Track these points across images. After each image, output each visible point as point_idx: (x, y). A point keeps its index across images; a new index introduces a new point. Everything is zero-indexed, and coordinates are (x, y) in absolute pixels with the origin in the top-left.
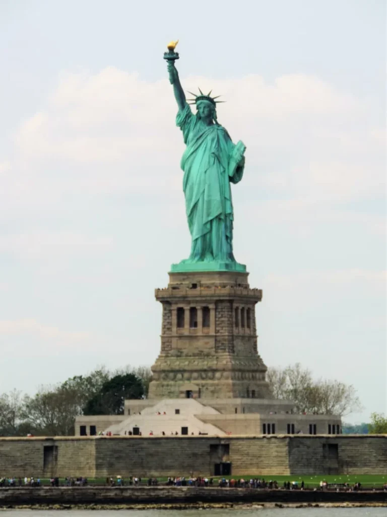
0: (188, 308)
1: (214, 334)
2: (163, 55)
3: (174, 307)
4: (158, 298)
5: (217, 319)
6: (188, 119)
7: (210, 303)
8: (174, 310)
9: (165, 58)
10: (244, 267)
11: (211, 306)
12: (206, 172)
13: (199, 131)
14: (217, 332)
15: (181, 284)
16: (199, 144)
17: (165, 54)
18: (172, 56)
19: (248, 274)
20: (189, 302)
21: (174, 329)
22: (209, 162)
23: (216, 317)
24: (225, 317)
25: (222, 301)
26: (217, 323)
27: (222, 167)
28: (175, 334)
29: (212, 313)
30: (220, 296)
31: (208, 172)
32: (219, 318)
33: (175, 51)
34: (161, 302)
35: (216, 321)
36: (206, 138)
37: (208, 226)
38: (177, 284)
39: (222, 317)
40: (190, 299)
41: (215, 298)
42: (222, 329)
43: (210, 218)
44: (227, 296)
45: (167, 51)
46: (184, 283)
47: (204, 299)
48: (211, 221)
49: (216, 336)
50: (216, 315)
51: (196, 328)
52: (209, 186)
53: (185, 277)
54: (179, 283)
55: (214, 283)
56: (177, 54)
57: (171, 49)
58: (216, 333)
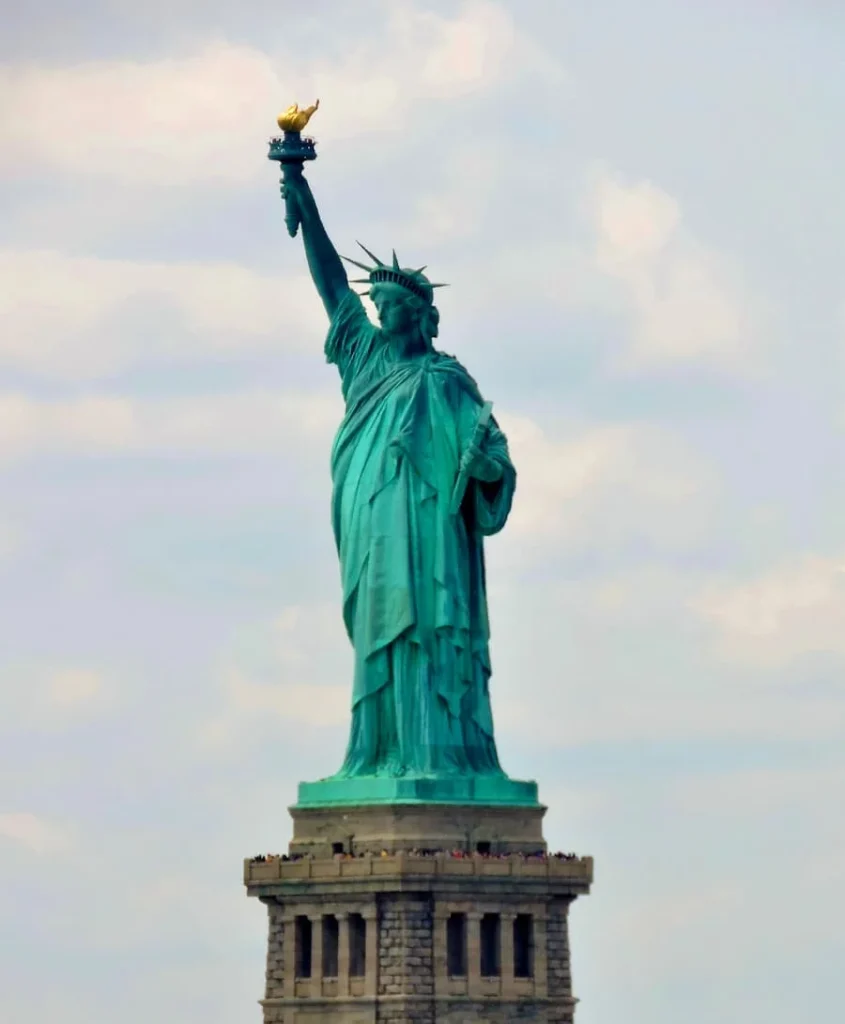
0: (319, 917)
1: (372, 997)
2: (269, 147)
3: (290, 914)
4: (253, 887)
5: (383, 951)
6: (347, 341)
7: (365, 902)
8: (289, 923)
9: (273, 157)
10: (530, 788)
11: (368, 912)
12: (372, 501)
13: (371, 378)
14: (381, 989)
15: (312, 844)
16: (362, 417)
17: (275, 144)
18: (293, 150)
19: (542, 810)
20: (320, 900)
21: (289, 982)
22: (383, 470)
23: (379, 945)
24: (400, 945)
25: (393, 896)
26: (384, 962)
27: (423, 487)
28: (290, 998)
29: (371, 933)
30: (381, 881)
31: (377, 501)
32: (387, 948)
33: (305, 134)
34: (263, 898)
35: (379, 957)
36: (383, 398)
37: (381, 665)
38: (302, 844)
39: (393, 945)
40: (319, 890)
41: (374, 888)
42: (393, 983)
43: (382, 643)
44: (395, 881)
45: (281, 135)
46: (317, 840)
47: (348, 889)
48: (390, 648)
49: (377, 1003)
50: (379, 937)
51: (335, 979)
52: (380, 543)
53: (321, 823)
54: (306, 840)
55: (380, 841)
56: (310, 145)
57: (292, 129)
58: (378, 993)
